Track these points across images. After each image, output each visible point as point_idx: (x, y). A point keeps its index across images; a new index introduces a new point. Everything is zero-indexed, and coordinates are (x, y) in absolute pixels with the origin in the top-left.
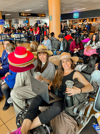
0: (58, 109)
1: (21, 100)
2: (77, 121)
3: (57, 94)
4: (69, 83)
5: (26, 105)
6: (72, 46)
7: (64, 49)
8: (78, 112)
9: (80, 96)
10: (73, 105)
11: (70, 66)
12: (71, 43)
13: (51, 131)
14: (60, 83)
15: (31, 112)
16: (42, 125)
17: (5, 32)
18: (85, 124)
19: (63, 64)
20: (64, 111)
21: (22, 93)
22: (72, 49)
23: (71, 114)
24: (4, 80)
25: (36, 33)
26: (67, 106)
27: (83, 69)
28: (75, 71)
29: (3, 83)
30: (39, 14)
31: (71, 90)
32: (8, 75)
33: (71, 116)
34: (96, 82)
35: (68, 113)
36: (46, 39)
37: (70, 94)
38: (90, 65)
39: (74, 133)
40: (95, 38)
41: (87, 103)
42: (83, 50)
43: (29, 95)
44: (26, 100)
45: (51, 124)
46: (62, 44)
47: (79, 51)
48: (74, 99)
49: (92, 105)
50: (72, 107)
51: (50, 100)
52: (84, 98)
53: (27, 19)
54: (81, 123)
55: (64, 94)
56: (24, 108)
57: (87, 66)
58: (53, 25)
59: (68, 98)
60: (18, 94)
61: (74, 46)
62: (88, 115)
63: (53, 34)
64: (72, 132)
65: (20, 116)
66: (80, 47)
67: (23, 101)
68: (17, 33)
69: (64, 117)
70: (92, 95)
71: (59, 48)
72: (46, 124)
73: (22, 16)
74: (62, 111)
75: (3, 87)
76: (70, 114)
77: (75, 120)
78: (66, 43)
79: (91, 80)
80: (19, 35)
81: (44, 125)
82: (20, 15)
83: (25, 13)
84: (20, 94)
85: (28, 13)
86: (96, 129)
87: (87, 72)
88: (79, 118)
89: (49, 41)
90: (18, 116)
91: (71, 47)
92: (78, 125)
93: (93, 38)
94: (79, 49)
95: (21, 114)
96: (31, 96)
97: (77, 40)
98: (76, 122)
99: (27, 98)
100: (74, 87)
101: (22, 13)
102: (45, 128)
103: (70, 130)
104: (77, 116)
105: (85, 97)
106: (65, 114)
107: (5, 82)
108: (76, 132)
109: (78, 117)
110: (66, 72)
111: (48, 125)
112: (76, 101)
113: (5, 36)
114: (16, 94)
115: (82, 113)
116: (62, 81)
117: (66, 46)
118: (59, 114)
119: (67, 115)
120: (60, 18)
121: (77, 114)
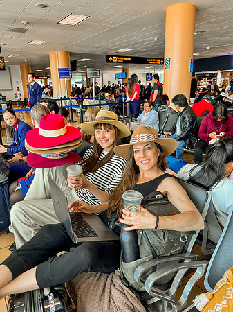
1: (31, 227)
3: (112, 226)
6: (206, 127)
9: (157, 236)
10: (137, 257)
17: (72, 94)
19: (137, 156)
26: (124, 258)
27: (193, 174)
29: (17, 188)
30: (148, 58)
31: (131, 217)
36: (147, 109)
38: (210, 165)
50: (133, 264)
53: (125, 71)
55: (118, 224)
58: (173, 80)
60: (26, 214)
63: (164, 99)
66: (226, 131)
72: (52, 291)
73: (112, 62)
76: (128, 283)
80: (98, 101)
81: (46, 291)
82: (108, 61)
83: (119, 57)
85: (126, 57)
89: (154, 114)
101: (112, 56)
107: (21, 187)
112: (145, 251)
114: (21, 213)
119: (121, 284)
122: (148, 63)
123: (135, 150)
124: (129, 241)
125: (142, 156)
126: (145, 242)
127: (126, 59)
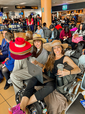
0: (51, 88)
1: (19, 81)
2: (66, 97)
3: (49, 75)
4: (60, 66)
5: (23, 85)
6: (62, 34)
7: (55, 37)
8: (68, 90)
9: (69, 77)
10: (63, 84)
11: (61, 51)
12: (61, 31)
13: (45, 106)
14: (52, 67)
15: (28, 90)
16: (38, 102)
17: (4, 23)
18: (73, 100)
19: (55, 50)
20: (56, 90)
21: (20, 75)
22: (62, 37)
23: (62, 92)
24: (4, 64)
25: (30, 23)
26: (58, 85)
27: (72, 54)
28: (64, 56)
29: (3, 67)
30: (32, 7)
31: (62, 72)
32: (7, 60)
33: (62, 94)
34: (83, 65)
35: (59, 92)
36: (39, 28)
37: (61, 75)
38: (78, 51)
39: (64, 107)
40: (82, 27)
41: (75, 82)
42: (71, 38)
43: (26, 76)
44: (24, 81)
45: (45, 100)
46: (53, 33)
47: (68, 38)
48: (64, 80)
49: (79, 84)
50: (63, 87)
51: (44, 81)
52: (73, 79)
53: (23, 12)
54: (70, 99)
55: (56, 75)
56: (21, 88)
57: (76, 52)
58: (45, 16)
59: (59, 79)
60: (17, 76)
61: (63, 34)
62: (76, 93)
63: (45, 24)
64: (63, 107)
65: (19, 94)
66: (68, 35)
67: (21, 81)
68: (14, 23)
69: (56, 95)
70: (79, 76)
71: (51, 37)
72: (41, 101)
73: (18, 8)
74: (54, 90)
75: (4, 70)
77: (65, 97)
78: (57, 32)
79: (79, 63)
82: (16, 8)
83: (21, 6)
84: (18, 76)
85: (23, 6)
86: (83, 104)
87: (75, 57)
88: (69, 95)
89: (42, 30)
90: (17, 94)
91: (60, 35)
92: (68, 101)
93: (80, 28)
94: (68, 37)
95: (19, 93)
96: (27, 78)
97: (66, 29)
98: (65, 99)
99: (24, 79)
100: (65, 69)
101: (18, 6)
102: (40, 104)
103: (61, 105)
104: (66, 93)
105: (73, 77)
106: (57, 92)
107: (5, 66)
108: (66, 106)
109: (67, 95)
110: (58, 57)
111: (43, 101)
112: (66, 82)
113: (3, 27)
114: (15, 76)
115: (71, 91)
116: (54, 65)
117: (57, 34)
118: (52, 92)
119: (59, 93)
120: (51, 10)
121: (67, 92)
122: (32, 9)
123: (54, 48)
124: (61, 80)
125: (57, 50)
126: (66, 79)
127: (23, 7)
